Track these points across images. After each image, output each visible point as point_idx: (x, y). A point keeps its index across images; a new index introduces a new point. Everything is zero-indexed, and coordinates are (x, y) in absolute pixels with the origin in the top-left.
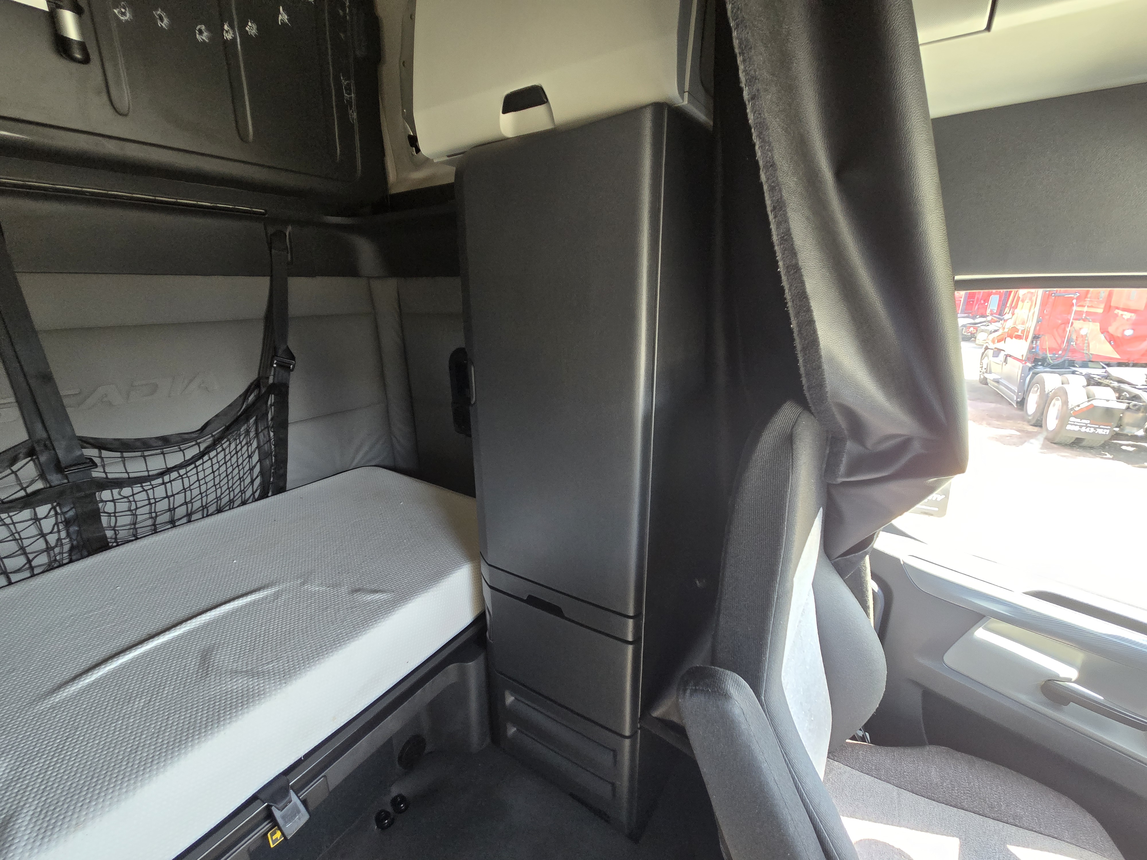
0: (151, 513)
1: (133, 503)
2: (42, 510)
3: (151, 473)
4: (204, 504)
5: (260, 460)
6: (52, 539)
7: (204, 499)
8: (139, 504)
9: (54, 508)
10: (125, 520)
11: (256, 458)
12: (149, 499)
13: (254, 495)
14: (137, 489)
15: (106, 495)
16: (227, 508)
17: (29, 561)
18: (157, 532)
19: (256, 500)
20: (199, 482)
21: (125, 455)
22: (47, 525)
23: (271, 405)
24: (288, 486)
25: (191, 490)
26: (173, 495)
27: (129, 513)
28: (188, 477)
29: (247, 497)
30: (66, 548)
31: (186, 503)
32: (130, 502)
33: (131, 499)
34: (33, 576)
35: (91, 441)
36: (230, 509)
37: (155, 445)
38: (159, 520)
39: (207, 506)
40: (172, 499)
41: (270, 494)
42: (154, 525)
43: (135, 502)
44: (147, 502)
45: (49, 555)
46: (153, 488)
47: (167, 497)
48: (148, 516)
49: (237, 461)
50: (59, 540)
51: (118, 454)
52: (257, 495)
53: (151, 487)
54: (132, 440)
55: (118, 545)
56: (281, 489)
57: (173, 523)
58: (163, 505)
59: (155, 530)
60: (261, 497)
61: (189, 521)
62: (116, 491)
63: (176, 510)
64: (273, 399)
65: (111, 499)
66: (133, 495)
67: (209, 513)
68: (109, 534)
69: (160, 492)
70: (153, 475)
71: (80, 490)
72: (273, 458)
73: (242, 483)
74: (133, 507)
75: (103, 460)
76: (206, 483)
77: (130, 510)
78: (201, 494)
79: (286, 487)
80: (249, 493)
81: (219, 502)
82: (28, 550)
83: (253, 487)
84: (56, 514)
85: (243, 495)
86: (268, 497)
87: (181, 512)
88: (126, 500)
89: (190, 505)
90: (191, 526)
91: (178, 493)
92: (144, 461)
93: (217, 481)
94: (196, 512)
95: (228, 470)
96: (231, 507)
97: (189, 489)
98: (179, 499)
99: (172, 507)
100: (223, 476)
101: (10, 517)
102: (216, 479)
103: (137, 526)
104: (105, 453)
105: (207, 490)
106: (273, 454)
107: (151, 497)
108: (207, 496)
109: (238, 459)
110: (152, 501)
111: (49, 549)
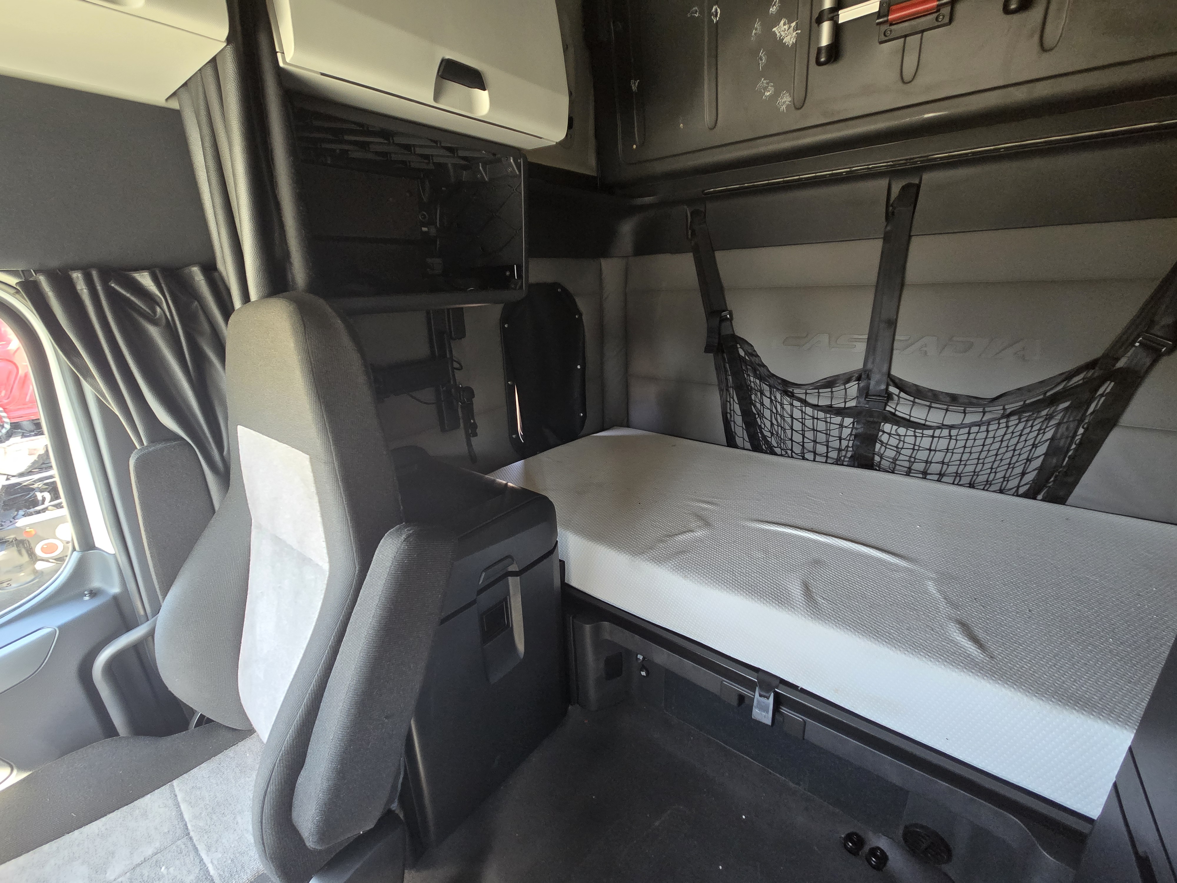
0: (910, 457)
1: (902, 443)
2: (848, 421)
3: (927, 423)
4: (959, 472)
5: (1046, 454)
6: (844, 443)
7: (962, 467)
8: (906, 446)
9: (853, 423)
10: (890, 453)
11: (1042, 449)
12: (914, 445)
13: (1018, 489)
14: (910, 432)
15: (887, 427)
16: (982, 487)
17: (827, 452)
18: (909, 476)
19: (1018, 496)
20: (964, 449)
21: (917, 400)
22: (846, 432)
23: (1102, 395)
24: (1070, 500)
25: (953, 453)
26: (935, 451)
27: (895, 449)
28: (957, 440)
29: (1009, 487)
30: (849, 454)
31: (943, 463)
32: (900, 440)
33: (902, 438)
34: (826, 462)
35: (897, 381)
36: (983, 489)
37: (943, 400)
38: (915, 466)
39: (962, 475)
40: (933, 453)
41: (1040, 497)
42: (910, 468)
43: (904, 442)
44: (912, 447)
45: (839, 454)
46: (922, 437)
47: (930, 450)
48: (907, 458)
49: (1016, 445)
50: (847, 446)
51: (912, 399)
52: (1022, 490)
53: (921, 435)
54: (926, 390)
55: (879, 470)
56: (1061, 500)
57: (925, 474)
58: (922, 455)
59: (908, 473)
60: (1025, 495)
61: (939, 481)
62: (895, 427)
63: (933, 464)
64: (1110, 388)
65: (889, 432)
66: (905, 436)
67: (960, 483)
68: (877, 458)
69: (926, 443)
70: (927, 426)
71: (871, 416)
72: (1067, 459)
73: (1010, 470)
74: (900, 446)
75: (899, 399)
76: (971, 453)
77: (897, 447)
78: (961, 461)
79: (1067, 500)
80: (1013, 483)
81: (975, 477)
82: (830, 444)
83: (1021, 480)
84: (853, 428)
85: (1005, 483)
86: (1035, 498)
87: (935, 468)
88: (897, 437)
89: (945, 467)
90: (939, 485)
91: (939, 451)
92: (927, 410)
93: (983, 455)
94: (948, 475)
95: (1000, 450)
96: (986, 489)
97: (951, 451)
98: (939, 457)
99: (929, 460)
100: (991, 453)
101: (831, 418)
102: (983, 453)
103: (897, 462)
104: (902, 395)
105: (968, 460)
106: (1070, 453)
107: (917, 444)
108: (965, 465)
109: (1018, 442)
110: (916, 448)
111: (840, 450)
